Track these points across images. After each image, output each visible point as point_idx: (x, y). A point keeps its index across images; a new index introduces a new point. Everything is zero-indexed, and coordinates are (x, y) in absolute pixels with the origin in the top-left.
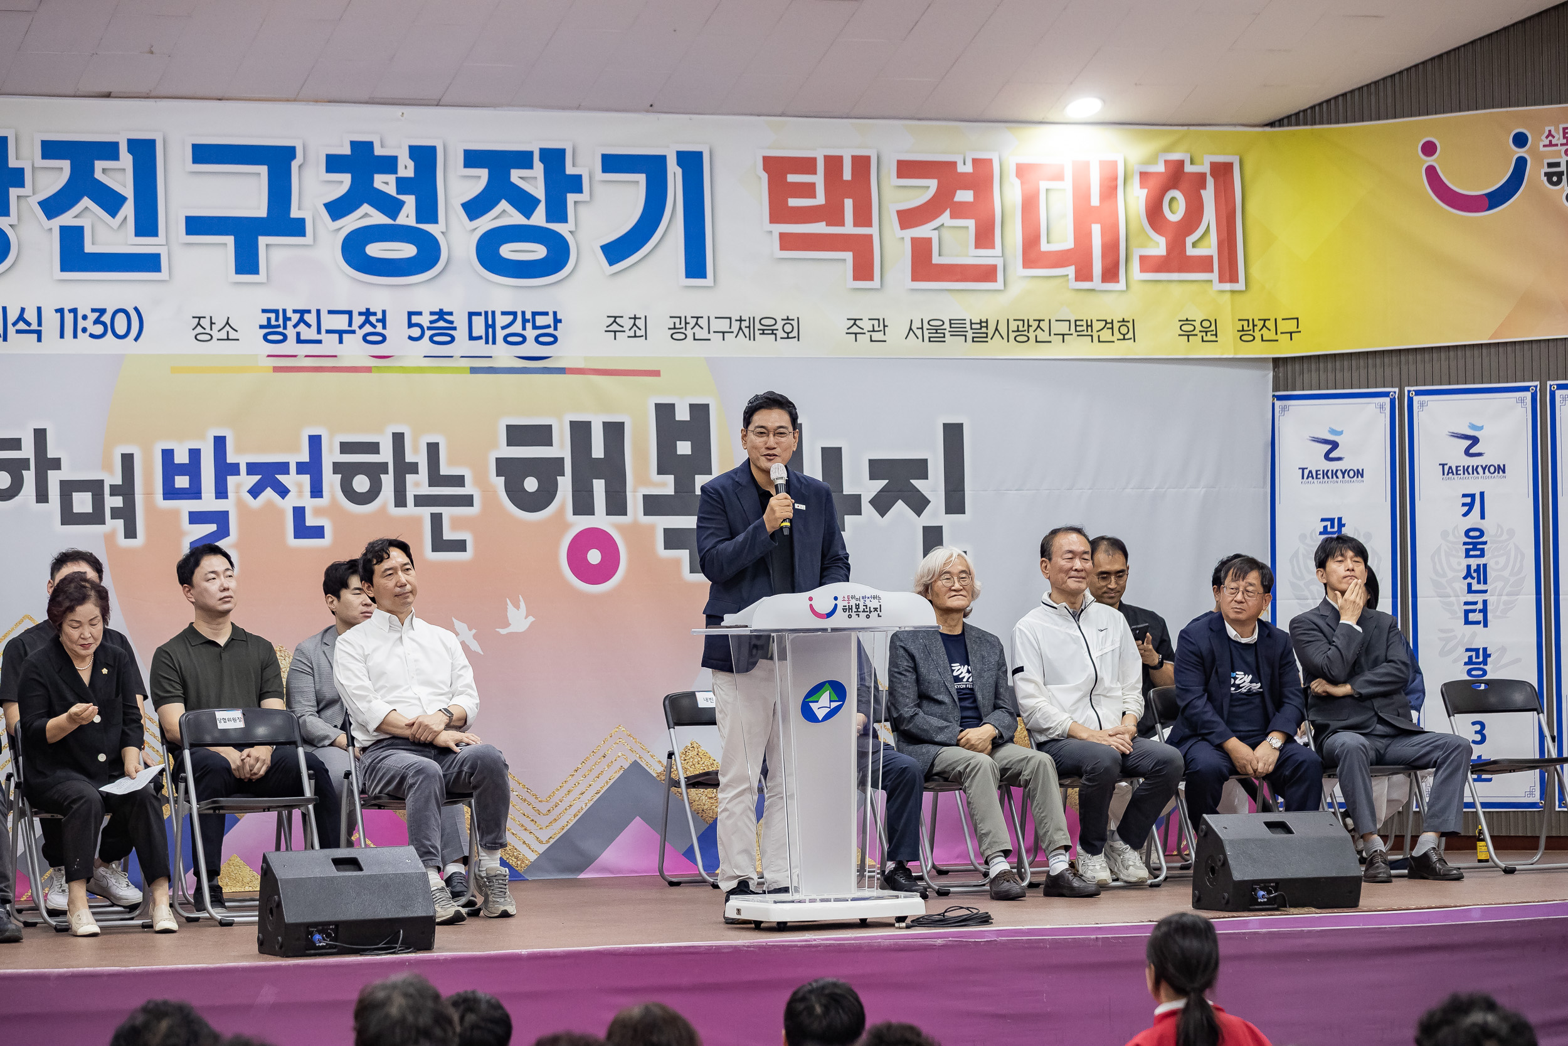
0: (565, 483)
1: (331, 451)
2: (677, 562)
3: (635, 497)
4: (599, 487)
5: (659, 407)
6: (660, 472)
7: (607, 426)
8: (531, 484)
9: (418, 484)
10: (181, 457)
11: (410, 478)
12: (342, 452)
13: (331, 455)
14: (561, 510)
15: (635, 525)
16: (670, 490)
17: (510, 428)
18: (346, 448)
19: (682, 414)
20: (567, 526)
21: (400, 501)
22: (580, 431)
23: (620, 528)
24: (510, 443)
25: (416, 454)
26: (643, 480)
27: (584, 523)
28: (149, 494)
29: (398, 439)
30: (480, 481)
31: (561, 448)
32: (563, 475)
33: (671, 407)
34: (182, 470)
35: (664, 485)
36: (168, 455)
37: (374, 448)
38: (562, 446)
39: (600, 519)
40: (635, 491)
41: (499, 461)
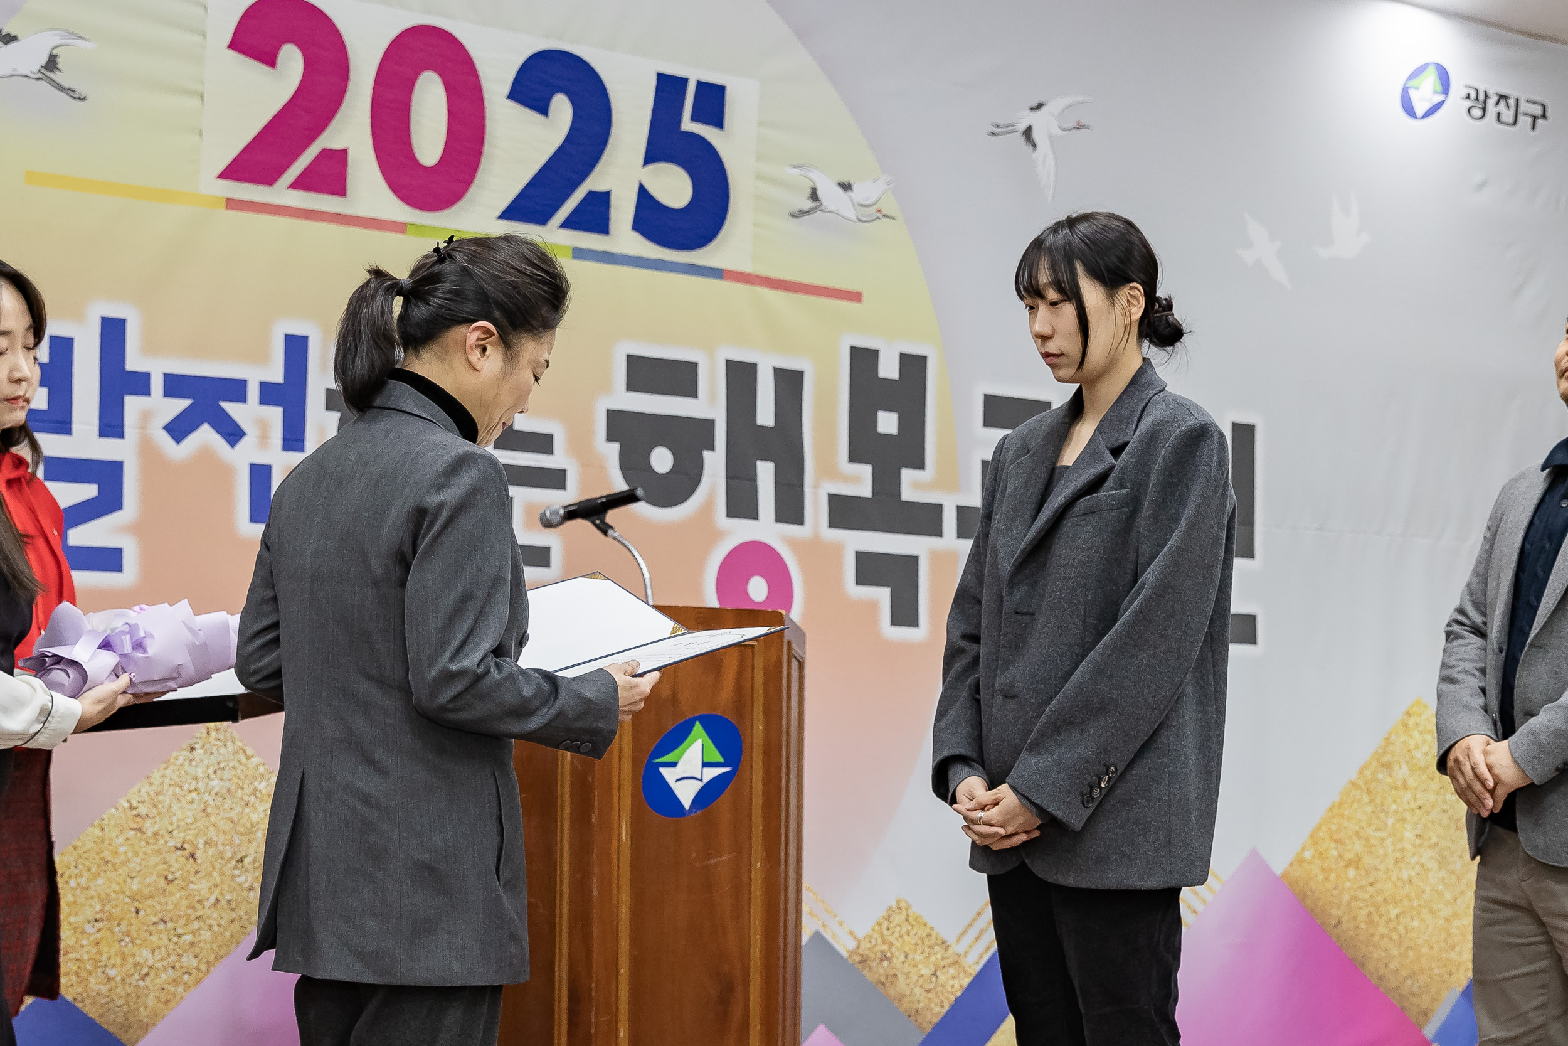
0: (715, 462)
2: (873, 606)
3: (816, 496)
4: (766, 474)
5: (855, 351)
6: (854, 458)
7: (779, 373)
8: (662, 460)
14: (708, 506)
15: (816, 542)
16: (865, 490)
17: (633, 362)
19: (889, 369)
20: (717, 535)
22: (741, 379)
23: (793, 544)
24: (631, 386)
26: (828, 471)
27: (742, 531)
30: (581, 448)
31: (711, 402)
32: (711, 447)
33: (874, 353)
35: (856, 480)
38: (713, 399)
39: (767, 528)
40: (816, 486)
41: (612, 415)
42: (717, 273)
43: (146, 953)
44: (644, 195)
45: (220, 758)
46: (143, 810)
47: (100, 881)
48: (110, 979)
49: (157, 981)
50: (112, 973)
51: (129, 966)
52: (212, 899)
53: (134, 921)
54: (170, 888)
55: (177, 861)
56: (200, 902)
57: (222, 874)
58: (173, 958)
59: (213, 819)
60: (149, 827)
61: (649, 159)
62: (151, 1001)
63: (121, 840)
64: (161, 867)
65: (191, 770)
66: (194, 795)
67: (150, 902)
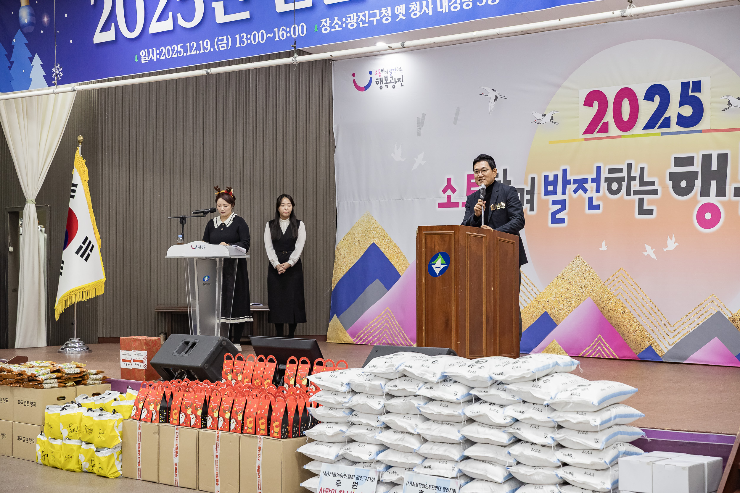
0: (698, 183)
1: (604, 172)
3: (730, 188)
4: (713, 184)
7: (719, 155)
8: (683, 184)
9: (635, 186)
10: (551, 178)
11: (633, 183)
12: (608, 173)
13: (604, 174)
14: (696, 194)
15: (730, 201)
18: (610, 171)
20: (698, 202)
21: (628, 194)
22: (706, 158)
23: (722, 203)
24: (675, 166)
25: (635, 173)
26: (734, 180)
27: (705, 200)
28: (539, 194)
29: (629, 166)
30: (662, 183)
31: (697, 167)
32: (697, 179)
34: (551, 183)
36: (546, 177)
37: (620, 170)
38: (698, 166)
39: (713, 199)
40: (730, 186)
41: (671, 174)
42: (700, 131)
43: (562, 305)
44: (679, 115)
45: (579, 263)
46: (564, 274)
47: (556, 289)
48: (555, 310)
49: (564, 311)
50: (556, 309)
51: (559, 308)
52: (575, 294)
53: (561, 298)
54: (568, 291)
55: (569, 285)
56: (572, 295)
57: (577, 289)
58: (567, 307)
59: (576, 276)
60: (565, 278)
61: (680, 105)
62: (562, 316)
63: (560, 281)
64: (567, 287)
65: (573, 266)
66: (573, 271)
67: (564, 294)
